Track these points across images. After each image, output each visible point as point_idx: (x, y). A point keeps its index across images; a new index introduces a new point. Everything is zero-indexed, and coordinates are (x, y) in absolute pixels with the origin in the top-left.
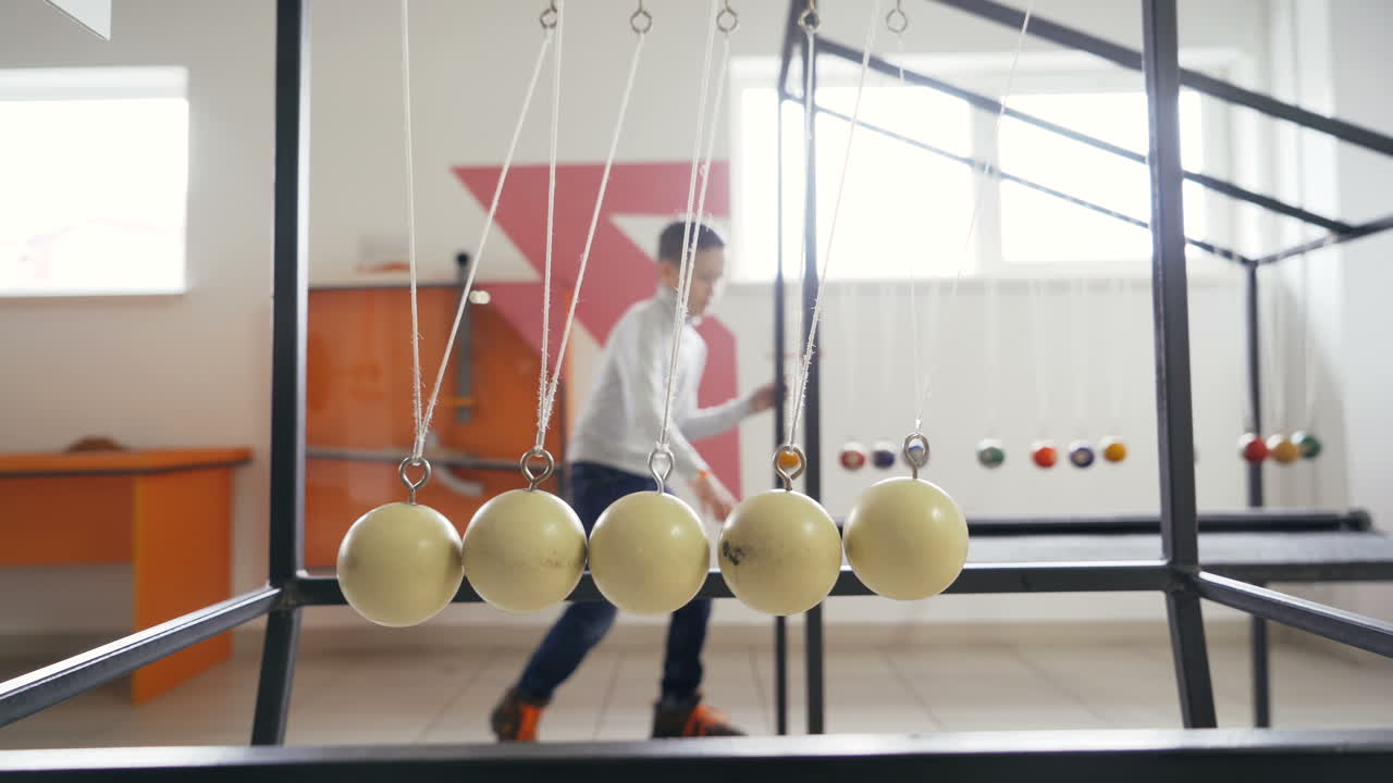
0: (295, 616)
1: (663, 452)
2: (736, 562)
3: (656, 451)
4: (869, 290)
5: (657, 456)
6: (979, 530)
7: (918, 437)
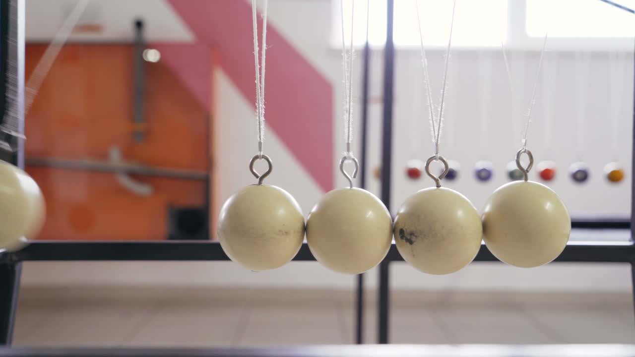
0: (17, 268)
1: (350, 158)
2: (411, 242)
3: (345, 158)
4: (435, 55)
5: (346, 162)
6: (578, 225)
7: (525, 152)
